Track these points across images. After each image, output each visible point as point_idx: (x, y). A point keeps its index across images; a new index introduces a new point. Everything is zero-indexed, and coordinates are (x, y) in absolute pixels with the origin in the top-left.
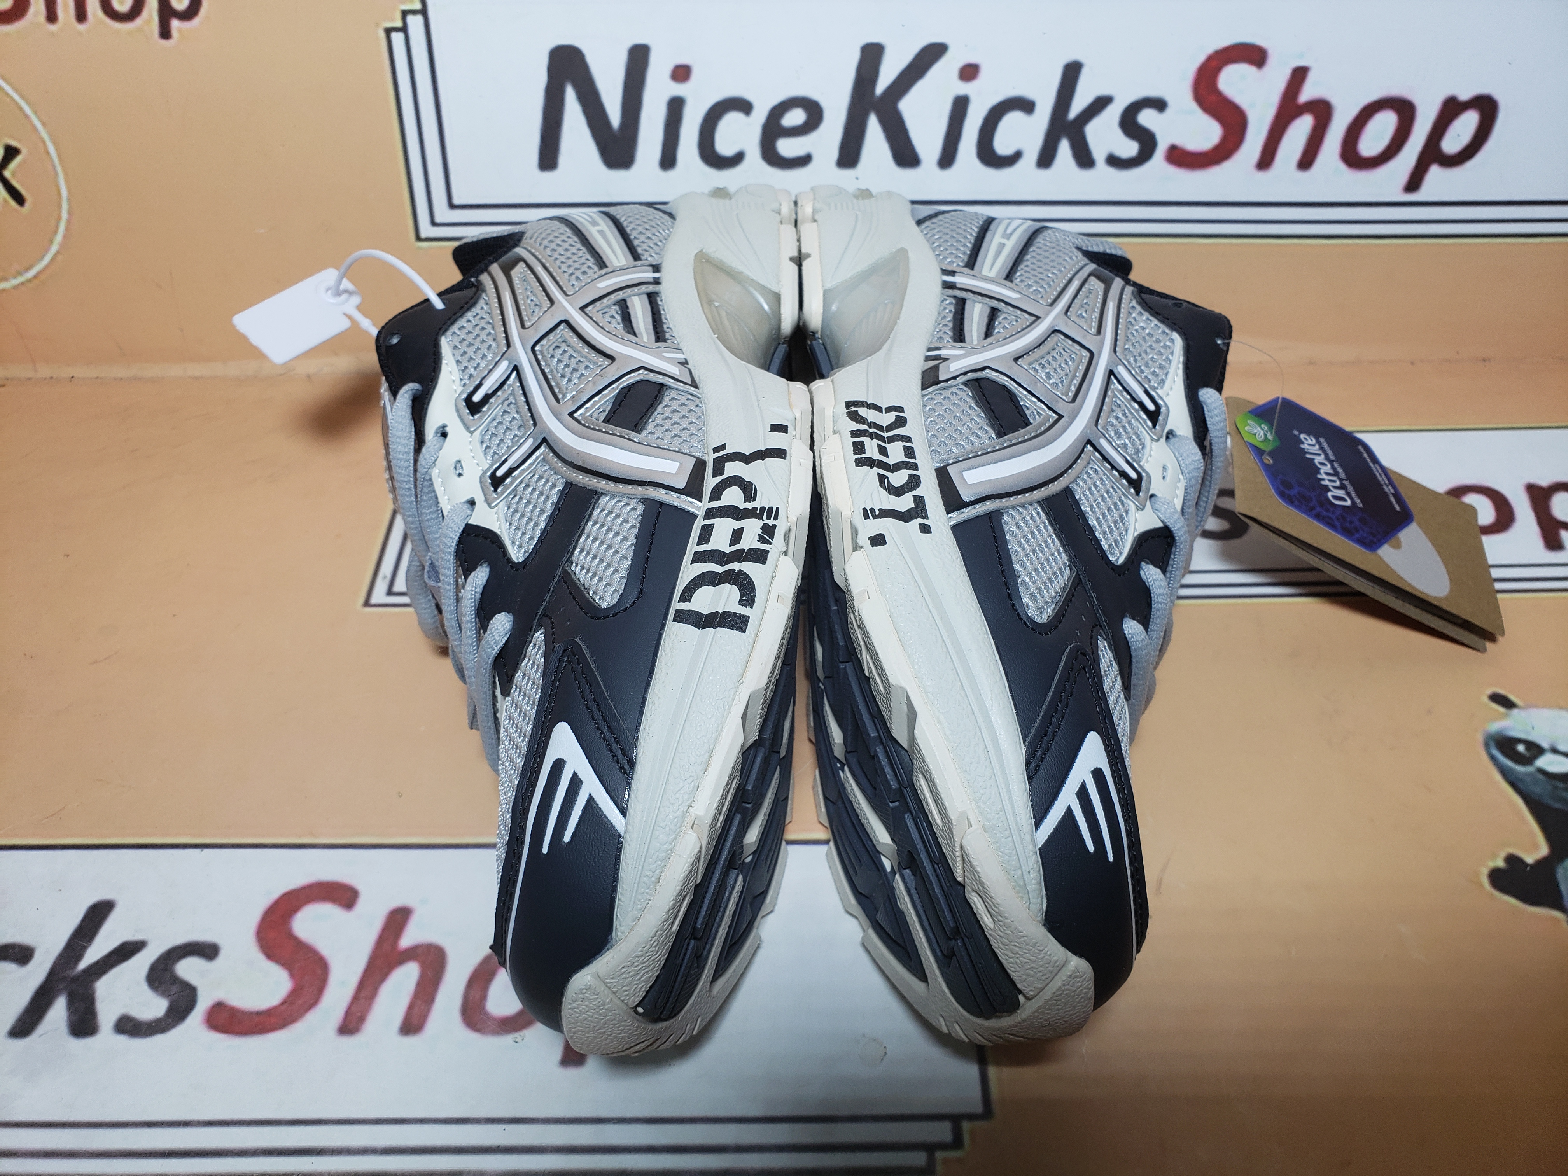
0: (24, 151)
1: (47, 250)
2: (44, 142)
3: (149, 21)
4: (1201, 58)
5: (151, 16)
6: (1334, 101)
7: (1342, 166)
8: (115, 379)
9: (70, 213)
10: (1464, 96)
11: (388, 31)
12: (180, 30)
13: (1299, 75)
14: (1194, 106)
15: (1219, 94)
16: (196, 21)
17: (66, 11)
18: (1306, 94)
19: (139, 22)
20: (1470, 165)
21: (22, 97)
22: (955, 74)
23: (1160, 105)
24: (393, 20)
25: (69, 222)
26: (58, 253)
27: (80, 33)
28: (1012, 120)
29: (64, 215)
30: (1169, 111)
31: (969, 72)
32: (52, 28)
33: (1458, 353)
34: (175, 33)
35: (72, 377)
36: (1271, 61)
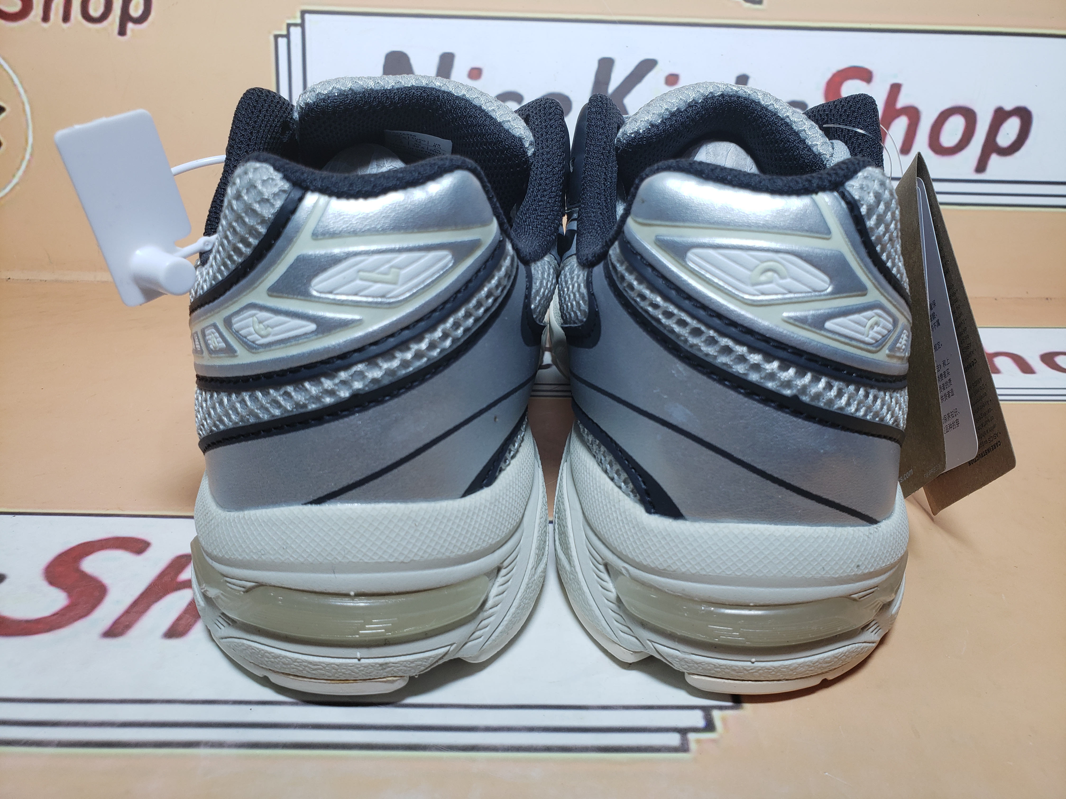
0: (8, 109)
1: (10, 182)
2: (23, 104)
3: (112, 23)
4: (829, 76)
5: (114, 21)
6: (921, 107)
7: (931, 153)
9: (32, 155)
10: (1008, 107)
11: (276, 37)
12: (132, 30)
13: (895, 89)
16: (145, 25)
17: (56, 14)
18: (901, 102)
19: (105, 23)
20: (1018, 154)
21: (14, 71)
22: (662, 80)
23: (802, 107)
24: (281, 29)
25: (29, 161)
26: (17, 184)
27: (64, 30)
32: (45, 25)
34: (129, 32)
36: (876, 79)
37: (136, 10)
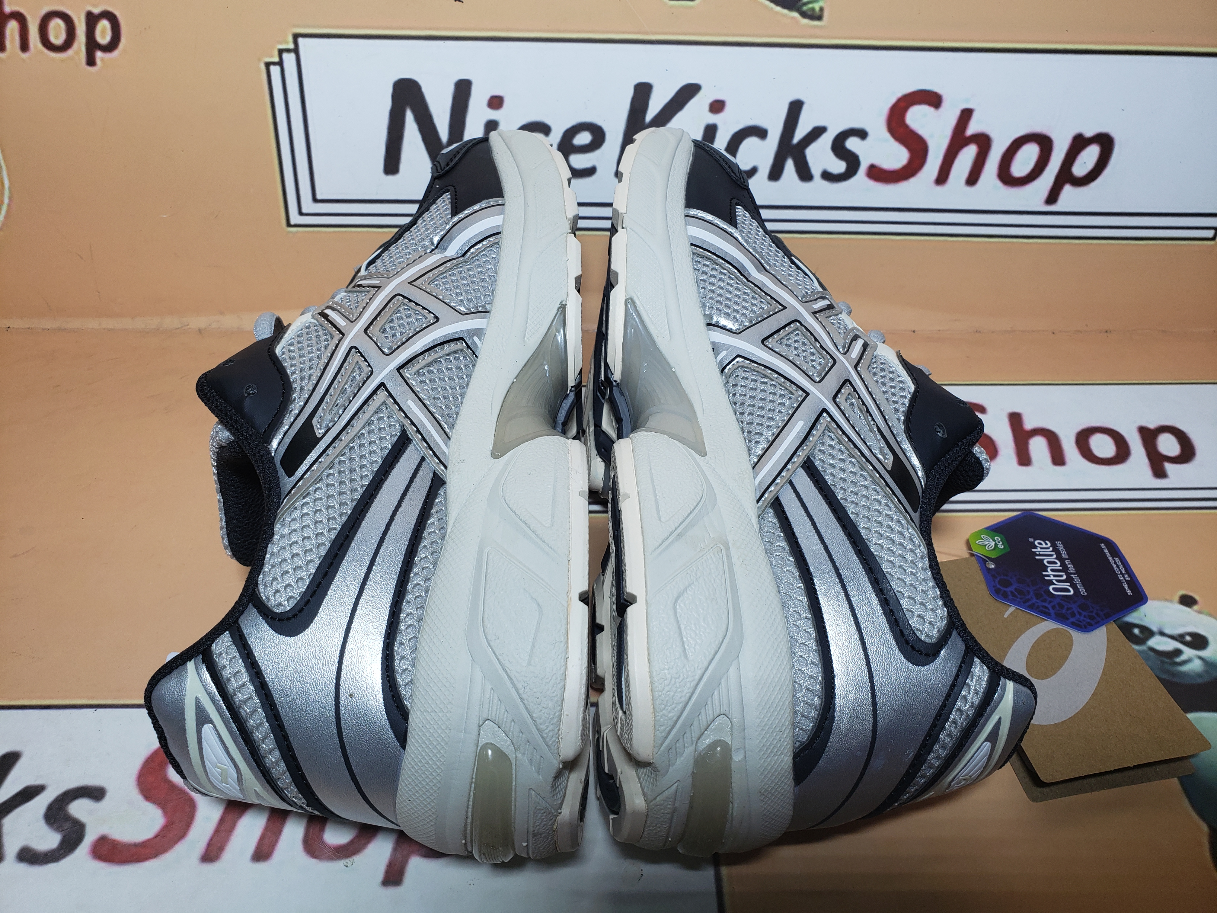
3: (78, 52)
4: (893, 100)
5: (80, 49)
6: (993, 135)
7: (999, 184)
8: (43, 329)
9: (10, 199)
10: (1089, 133)
11: (268, 65)
12: (102, 60)
13: (966, 115)
14: (888, 136)
15: (907, 127)
16: (116, 53)
17: (12, 42)
18: (972, 129)
19: (70, 52)
20: (1093, 185)
22: (707, 107)
23: (862, 134)
24: (272, 56)
25: (9, 206)
27: (23, 60)
28: (750, 143)
29: (6, 201)
30: (869, 139)
31: (717, 106)
32: (2, 55)
33: (1087, 325)
34: (98, 61)
35: (9, 327)
36: (945, 104)
37: (103, 36)
